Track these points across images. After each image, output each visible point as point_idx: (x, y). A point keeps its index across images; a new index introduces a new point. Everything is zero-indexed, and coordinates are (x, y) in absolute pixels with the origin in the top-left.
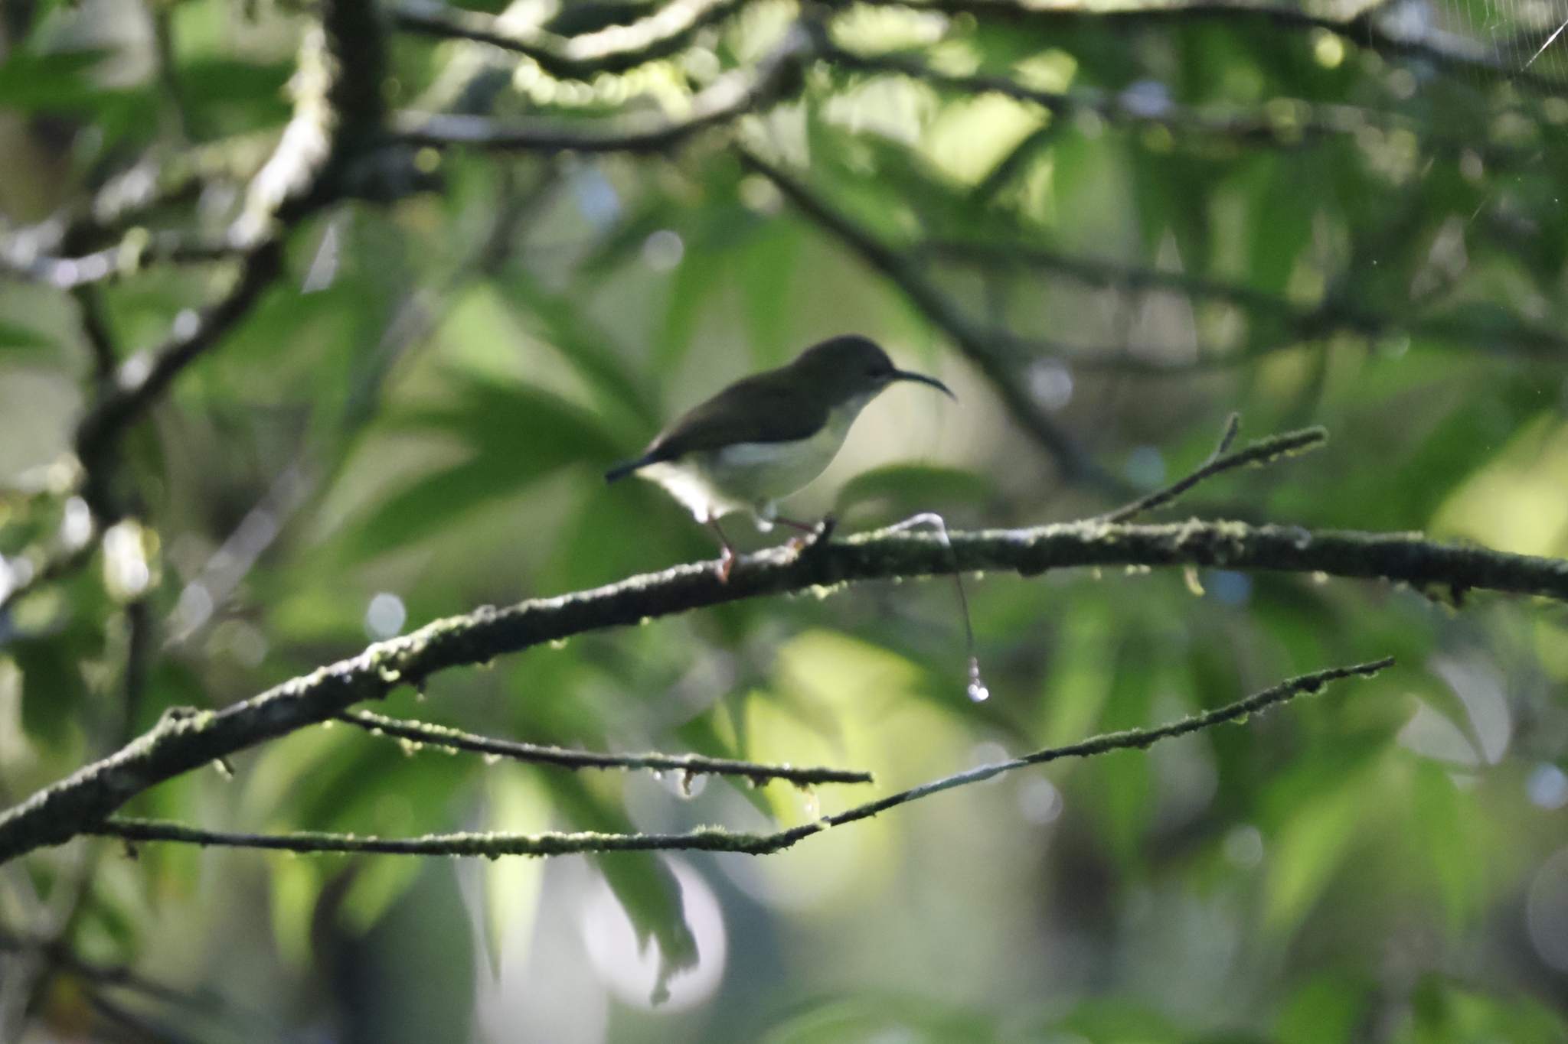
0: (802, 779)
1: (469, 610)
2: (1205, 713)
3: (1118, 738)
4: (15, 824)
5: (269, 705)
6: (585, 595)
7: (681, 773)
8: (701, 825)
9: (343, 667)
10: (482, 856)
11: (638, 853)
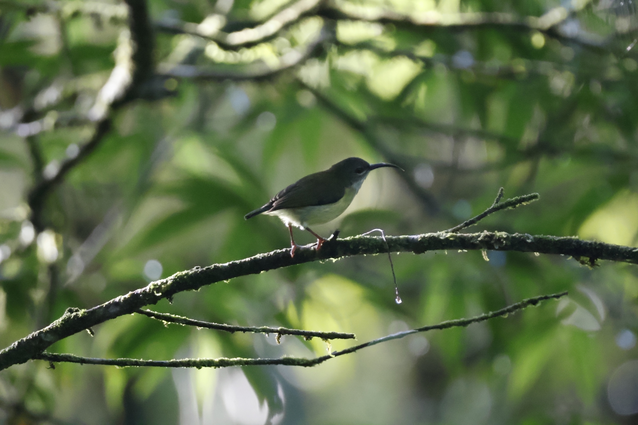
1: (190, 268)
2: (491, 313)
3: (455, 322)
4: (5, 355)
5: (108, 306)
7: (277, 334)
8: (285, 355)
9: (139, 291)
10: (195, 368)
11: (258, 366)
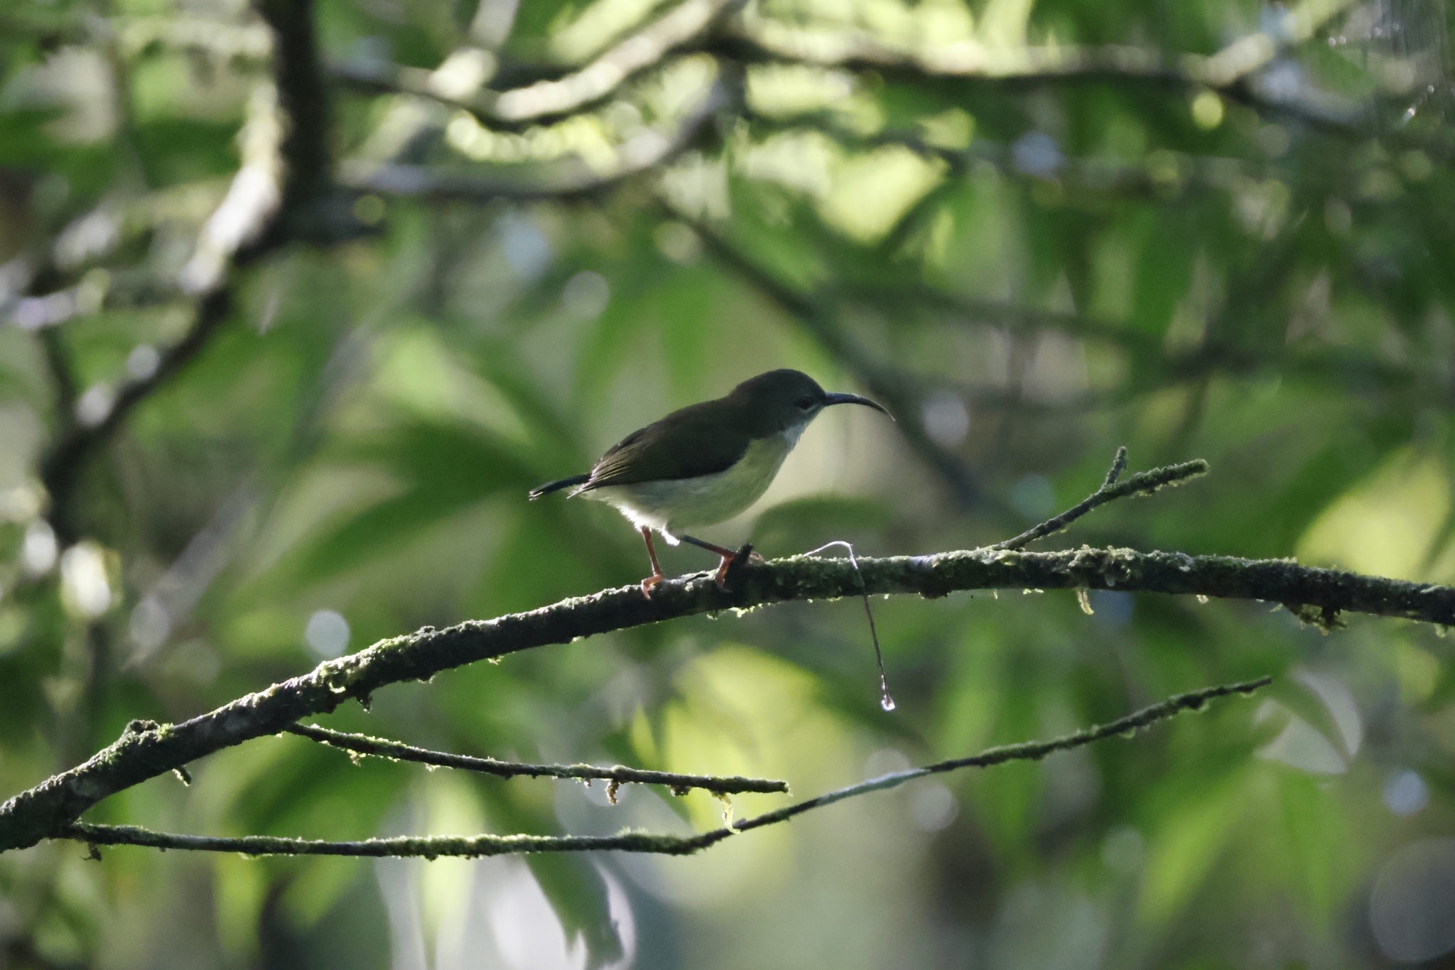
0: (720, 787)
1: (412, 629)
2: (1096, 728)
3: (1015, 750)
5: (223, 717)
6: (520, 616)
7: (608, 782)
8: (626, 827)
9: (294, 682)
10: (422, 857)
11: (566, 853)
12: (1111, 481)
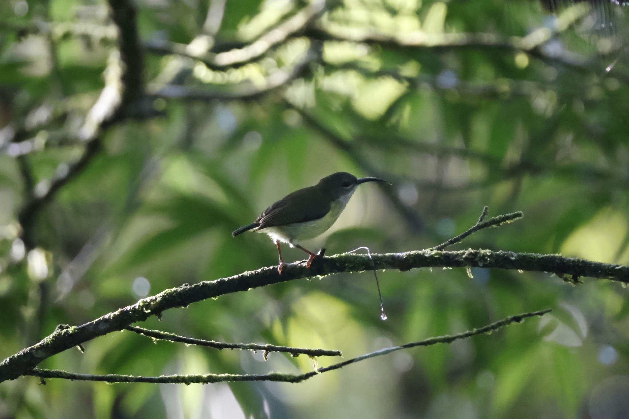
0: (312, 354)
1: (179, 285)
2: (475, 330)
3: (440, 339)
5: (98, 323)
6: (226, 279)
7: (264, 351)
8: (271, 371)
9: (128, 308)
10: (184, 384)
11: (246, 382)
12: (481, 221)
